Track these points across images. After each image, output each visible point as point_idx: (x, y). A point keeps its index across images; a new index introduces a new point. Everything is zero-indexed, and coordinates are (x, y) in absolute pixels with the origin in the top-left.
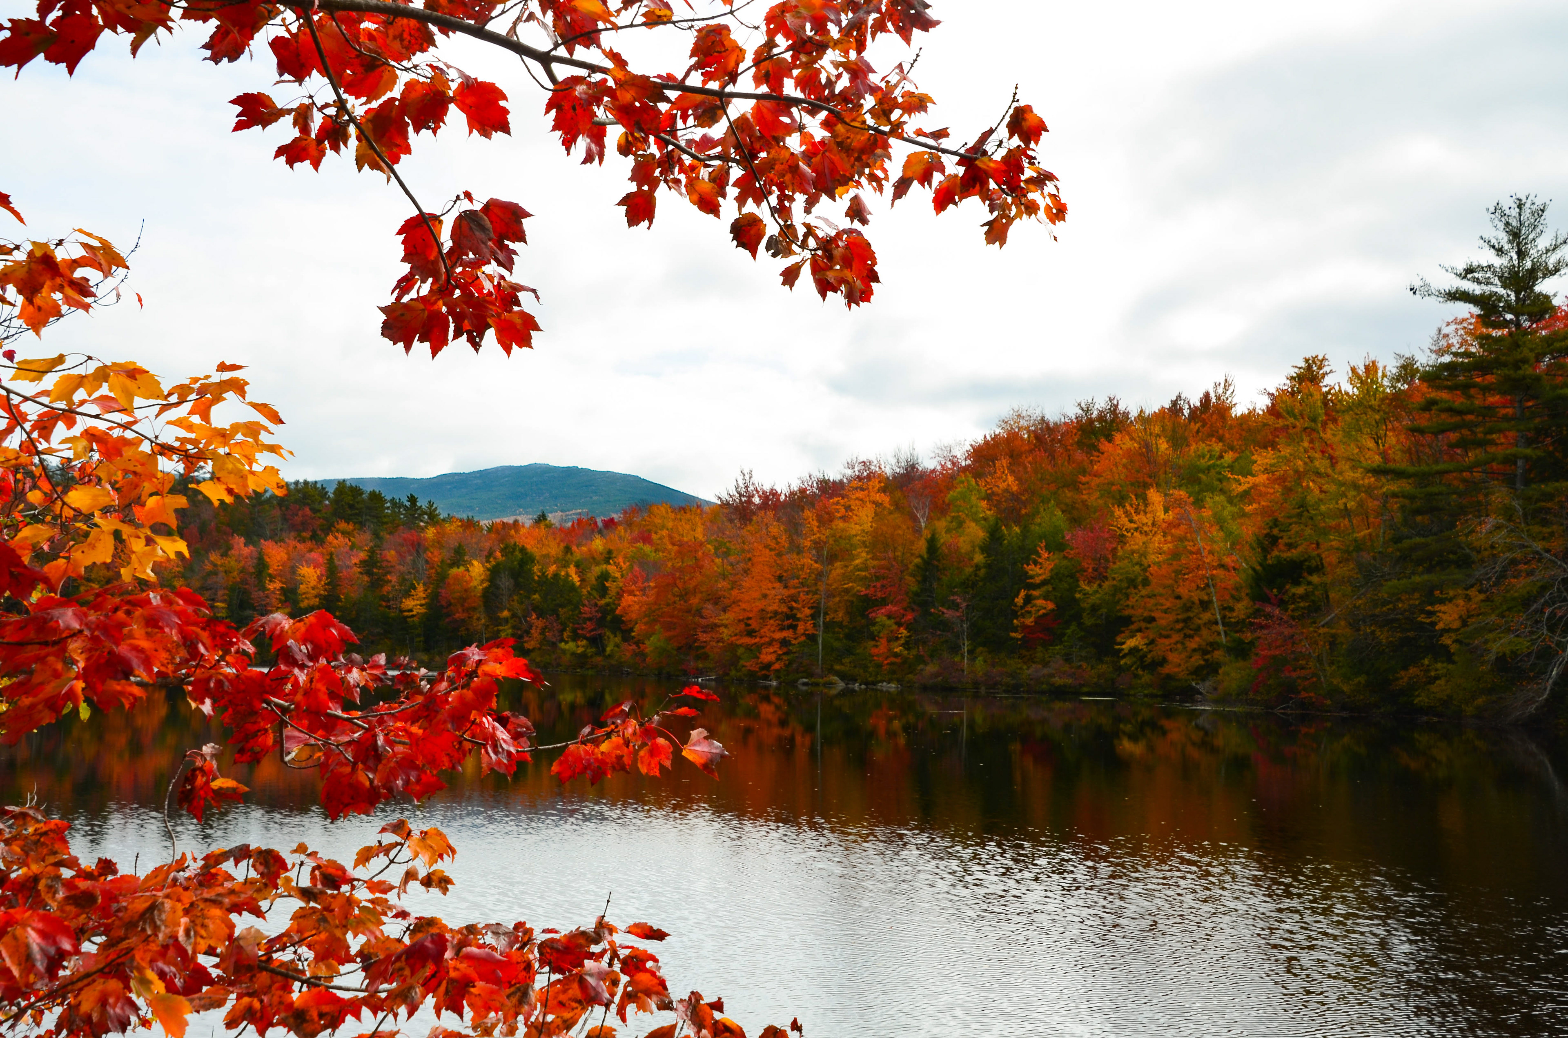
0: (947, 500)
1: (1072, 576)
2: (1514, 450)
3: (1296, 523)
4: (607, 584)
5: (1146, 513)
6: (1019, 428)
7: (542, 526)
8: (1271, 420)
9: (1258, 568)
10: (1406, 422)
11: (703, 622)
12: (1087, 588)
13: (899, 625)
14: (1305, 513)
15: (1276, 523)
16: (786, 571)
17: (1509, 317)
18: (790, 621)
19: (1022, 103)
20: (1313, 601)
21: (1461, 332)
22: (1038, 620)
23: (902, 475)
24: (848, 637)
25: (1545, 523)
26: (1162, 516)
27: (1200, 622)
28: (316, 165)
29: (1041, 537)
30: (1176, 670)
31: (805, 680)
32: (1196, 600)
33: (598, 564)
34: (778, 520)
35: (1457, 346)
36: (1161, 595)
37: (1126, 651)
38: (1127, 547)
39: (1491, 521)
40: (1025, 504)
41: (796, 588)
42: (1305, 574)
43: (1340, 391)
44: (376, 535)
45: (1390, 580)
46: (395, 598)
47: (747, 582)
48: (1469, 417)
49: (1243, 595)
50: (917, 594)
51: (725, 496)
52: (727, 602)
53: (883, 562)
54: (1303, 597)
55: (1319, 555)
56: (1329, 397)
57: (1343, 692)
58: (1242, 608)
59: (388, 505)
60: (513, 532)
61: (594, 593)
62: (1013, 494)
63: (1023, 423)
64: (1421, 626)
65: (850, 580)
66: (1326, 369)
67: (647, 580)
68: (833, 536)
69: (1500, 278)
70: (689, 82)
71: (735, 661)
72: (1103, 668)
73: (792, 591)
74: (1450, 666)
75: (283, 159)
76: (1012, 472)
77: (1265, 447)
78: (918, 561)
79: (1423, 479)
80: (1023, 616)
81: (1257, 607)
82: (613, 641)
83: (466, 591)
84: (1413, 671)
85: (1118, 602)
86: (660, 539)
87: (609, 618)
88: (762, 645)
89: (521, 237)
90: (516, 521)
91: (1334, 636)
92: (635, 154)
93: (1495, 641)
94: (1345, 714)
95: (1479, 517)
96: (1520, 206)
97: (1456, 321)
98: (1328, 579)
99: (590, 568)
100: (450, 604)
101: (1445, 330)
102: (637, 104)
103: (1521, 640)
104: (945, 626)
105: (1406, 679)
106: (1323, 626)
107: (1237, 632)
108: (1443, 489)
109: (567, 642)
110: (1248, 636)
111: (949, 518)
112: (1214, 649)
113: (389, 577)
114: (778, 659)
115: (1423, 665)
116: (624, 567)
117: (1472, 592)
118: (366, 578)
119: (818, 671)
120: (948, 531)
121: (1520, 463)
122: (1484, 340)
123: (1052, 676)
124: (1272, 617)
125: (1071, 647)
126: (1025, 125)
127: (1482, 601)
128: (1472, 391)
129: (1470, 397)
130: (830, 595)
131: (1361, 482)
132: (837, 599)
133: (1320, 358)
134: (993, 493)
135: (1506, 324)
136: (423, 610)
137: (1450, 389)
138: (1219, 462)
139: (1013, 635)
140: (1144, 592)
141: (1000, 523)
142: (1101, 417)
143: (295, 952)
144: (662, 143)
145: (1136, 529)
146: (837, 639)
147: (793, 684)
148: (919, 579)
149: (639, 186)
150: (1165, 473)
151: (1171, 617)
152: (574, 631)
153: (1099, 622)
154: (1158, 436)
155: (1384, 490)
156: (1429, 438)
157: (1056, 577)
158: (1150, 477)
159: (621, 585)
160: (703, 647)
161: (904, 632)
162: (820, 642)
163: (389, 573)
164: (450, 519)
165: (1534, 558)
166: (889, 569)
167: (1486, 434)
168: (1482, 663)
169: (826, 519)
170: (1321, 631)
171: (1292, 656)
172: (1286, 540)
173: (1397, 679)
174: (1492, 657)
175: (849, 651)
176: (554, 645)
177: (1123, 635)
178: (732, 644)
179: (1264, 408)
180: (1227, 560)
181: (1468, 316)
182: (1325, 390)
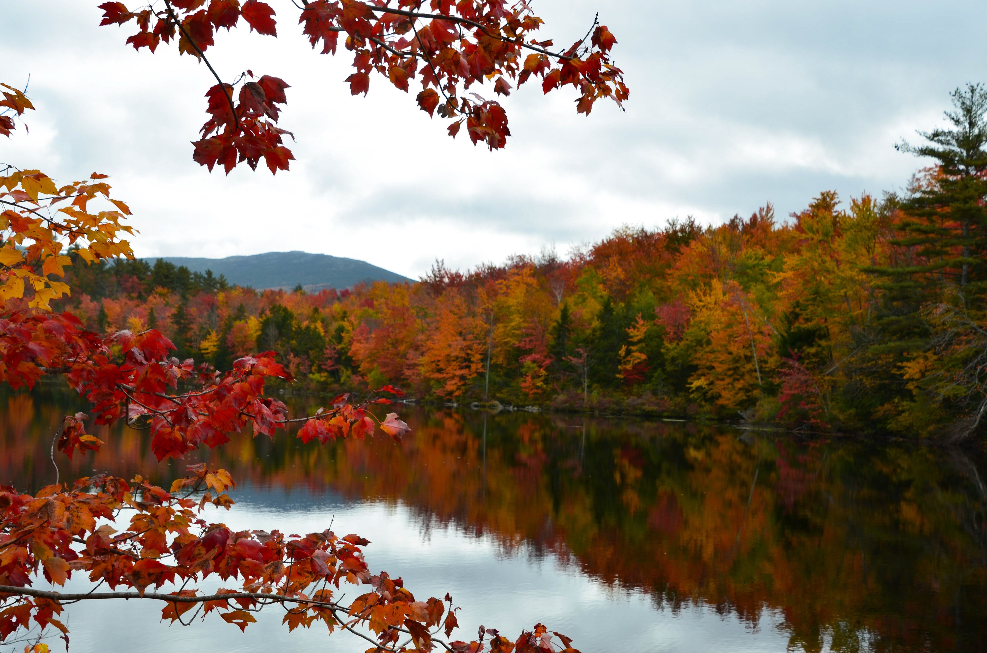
0: (576, 283)
1: (659, 337)
2: (960, 258)
3: (812, 305)
4: (343, 335)
5: (710, 296)
6: (627, 236)
7: (299, 293)
8: (797, 234)
9: (785, 334)
10: (889, 238)
11: (409, 362)
12: (669, 346)
13: (540, 367)
14: (818, 298)
15: (798, 304)
16: (465, 329)
17: (962, 167)
18: (467, 363)
19: (601, 25)
20: (821, 358)
21: (929, 177)
22: (634, 366)
23: (546, 266)
24: (507, 375)
25: (980, 308)
26: (722, 298)
27: (744, 370)
28: (153, 49)
29: (639, 310)
30: (727, 402)
31: (476, 403)
32: (742, 354)
33: (336, 321)
34: (460, 294)
35: (925, 186)
36: (719, 352)
37: (694, 389)
38: (697, 319)
39: (943, 307)
40: (629, 287)
41: (471, 340)
42: (817, 340)
43: (845, 215)
44: (184, 297)
45: (874, 344)
46: (196, 341)
47: (437, 337)
48: (931, 236)
49: (774, 352)
50: (553, 347)
51: (425, 277)
52: (424, 349)
53: (531, 325)
54: (815, 355)
55: (826, 327)
56: (838, 219)
57: (839, 420)
58: (773, 362)
59: (192, 276)
60: (278, 297)
61: (334, 340)
62: (620, 280)
63: (629, 232)
64: (893, 377)
65: (508, 336)
66: (836, 200)
67: (370, 332)
68: (498, 306)
69: (957, 140)
70: (390, 6)
71: (428, 389)
72: (678, 400)
73: (469, 343)
74: (912, 404)
75: (131, 44)
76: (621, 265)
77: (793, 253)
78: (555, 324)
79: (899, 277)
80: (625, 363)
81: (783, 361)
82: (345, 374)
83: (245, 337)
84: (887, 406)
85: (690, 355)
86: (380, 305)
87: (343, 358)
88: (447, 379)
89: (283, 100)
90: (281, 290)
91: (834, 382)
92: (356, 49)
93: (943, 387)
94: (840, 435)
95: (936, 303)
96: (973, 91)
97: (925, 170)
98: (832, 343)
99: (331, 323)
100: (234, 346)
101: (918, 176)
102: (357, 20)
103: (960, 387)
104: (571, 368)
105: (882, 412)
106: (828, 375)
107: (770, 377)
108: (912, 283)
109: (313, 374)
110: (777, 381)
111: (576, 296)
112: (754, 389)
113: (192, 326)
114: (458, 388)
115: (894, 403)
116: (355, 323)
117: (929, 354)
118: (176, 326)
119: (485, 397)
120: (576, 304)
121: (965, 267)
122: (944, 183)
123: (644, 404)
124: (793, 368)
125: (657, 385)
126: (602, 39)
127: (935, 360)
128: (934, 218)
129: (932, 222)
130: (495, 346)
131: (857, 278)
132: (499, 349)
133: (832, 192)
134: (607, 280)
135: (960, 172)
136: (215, 349)
137: (920, 216)
138: (761, 262)
139: (618, 376)
140: (707, 349)
141: (611, 300)
142: (682, 230)
143: (132, 545)
144: (373, 43)
145: (704, 306)
146: (498, 376)
147: (468, 405)
148: (556, 336)
149: (359, 70)
150: (725, 268)
151: (725, 367)
152: (319, 366)
153: (676, 368)
154: (721, 243)
155: (872, 283)
156: (903, 249)
157: (648, 338)
158: (714, 271)
159: (352, 335)
160: (407, 379)
161: (543, 372)
162: (487, 377)
163: (192, 323)
164: (234, 287)
165: (971, 332)
166: (534, 329)
167: (942, 247)
168: (934, 403)
169: (493, 294)
170: (826, 378)
171: (806, 395)
172: (804, 316)
173: (876, 412)
174: (940, 398)
175: (507, 384)
176: (305, 375)
177: (692, 378)
178: (425, 377)
179: (794, 226)
180: (764, 329)
181: (934, 166)
182: (835, 214)
